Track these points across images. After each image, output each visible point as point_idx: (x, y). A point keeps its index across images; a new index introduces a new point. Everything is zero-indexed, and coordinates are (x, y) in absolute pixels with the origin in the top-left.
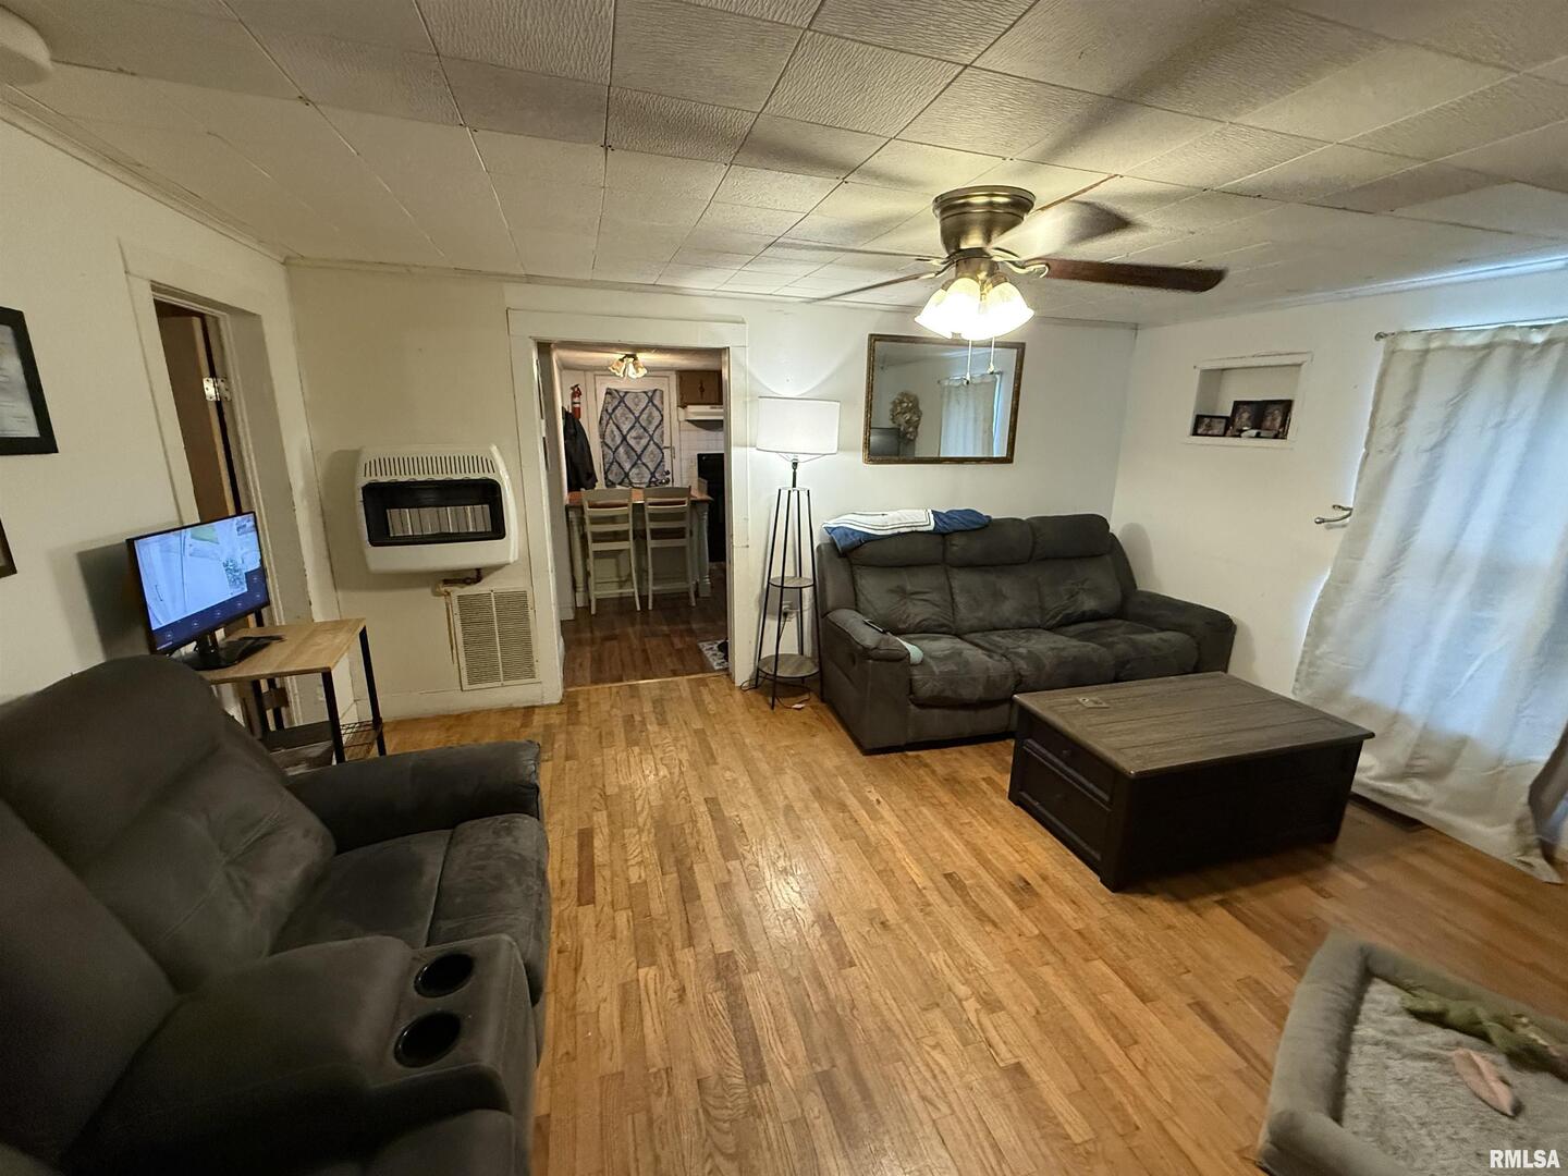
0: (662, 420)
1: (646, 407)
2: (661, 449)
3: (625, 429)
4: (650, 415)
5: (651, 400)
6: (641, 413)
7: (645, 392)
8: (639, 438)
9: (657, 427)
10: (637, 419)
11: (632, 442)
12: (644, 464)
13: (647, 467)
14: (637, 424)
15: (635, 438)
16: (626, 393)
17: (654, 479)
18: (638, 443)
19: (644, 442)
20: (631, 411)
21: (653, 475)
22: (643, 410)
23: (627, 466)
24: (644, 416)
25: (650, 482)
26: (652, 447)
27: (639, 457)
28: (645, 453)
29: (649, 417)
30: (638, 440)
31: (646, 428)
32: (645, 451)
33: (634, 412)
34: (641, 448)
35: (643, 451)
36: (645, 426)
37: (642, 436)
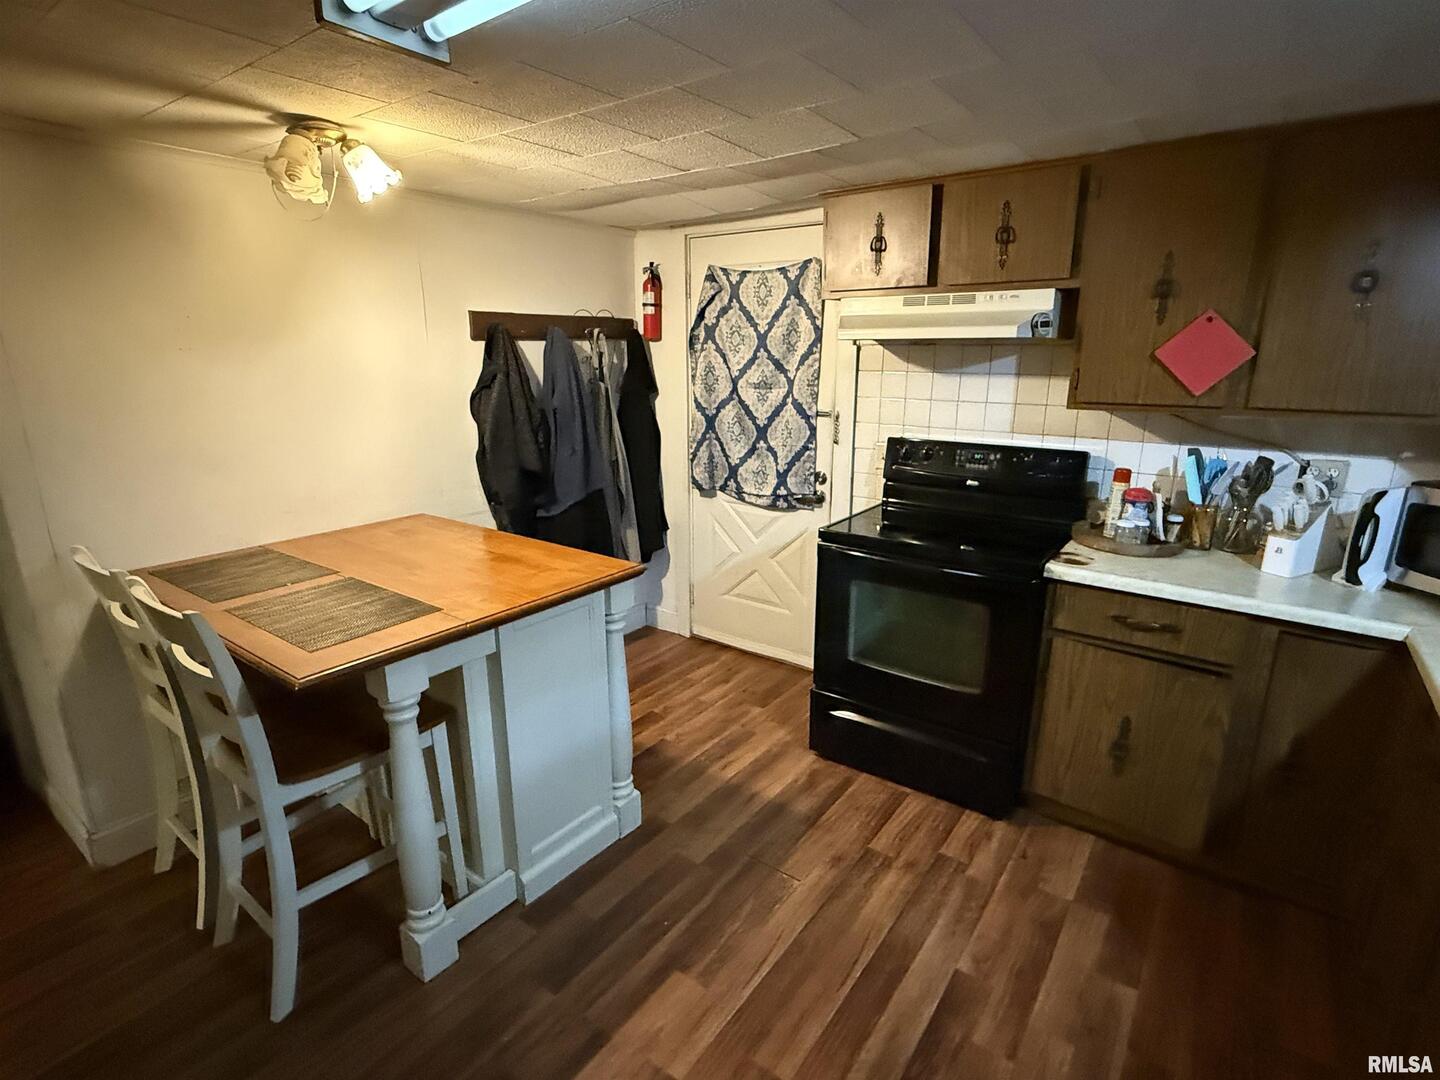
0: (819, 339)
1: (784, 307)
2: (807, 418)
3: (737, 361)
4: (793, 328)
5: (795, 291)
6: (771, 326)
7: (783, 270)
8: (765, 385)
9: (804, 358)
10: (762, 339)
11: (749, 395)
12: (770, 449)
13: (775, 455)
14: (762, 353)
15: (757, 386)
16: (744, 274)
17: (782, 492)
18: (762, 399)
19: (776, 396)
20: (750, 319)
21: (782, 477)
22: (777, 316)
23: (737, 451)
24: (778, 331)
25: (776, 497)
26: (789, 411)
27: (762, 432)
28: (774, 424)
29: (789, 334)
30: (763, 392)
31: (781, 362)
32: (777, 419)
33: (757, 321)
34: (767, 412)
35: (771, 419)
36: (777, 356)
37: (769, 381)
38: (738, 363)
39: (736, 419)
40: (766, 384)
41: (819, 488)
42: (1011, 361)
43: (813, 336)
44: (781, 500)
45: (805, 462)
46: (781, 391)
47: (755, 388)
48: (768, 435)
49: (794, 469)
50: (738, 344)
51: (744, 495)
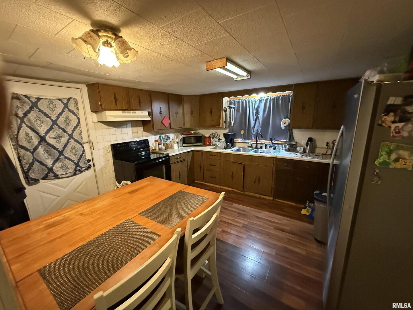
0: (79, 122)
1: (63, 112)
2: (81, 144)
4: (67, 118)
5: (67, 107)
6: (58, 117)
7: (59, 100)
9: (75, 128)
10: (54, 122)
11: (52, 141)
12: (66, 158)
13: (70, 159)
14: (55, 126)
17: (78, 169)
19: (64, 140)
20: (46, 115)
21: (77, 164)
22: (60, 114)
23: (49, 162)
24: (62, 119)
25: (75, 171)
27: (61, 153)
28: (65, 149)
29: (66, 120)
30: (58, 139)
31: (65, 129)
32: (66, 147)
33: (50, 116)
34: (62, 146)
35: (64, 148)
36: (63, 127)
37: (61, 136)
38: (43, 131)
39: (44, 151)
40: (59, 136)
41: (89, 163)
42: (130, 125)
43: (78, 121)
44: (78, 171)
45: (84, 157)
46: (66, 138)
47: (54, 139)
48: (64, 153)
49: (81, 160)
50: (40, 124)
51: (59, 176)
